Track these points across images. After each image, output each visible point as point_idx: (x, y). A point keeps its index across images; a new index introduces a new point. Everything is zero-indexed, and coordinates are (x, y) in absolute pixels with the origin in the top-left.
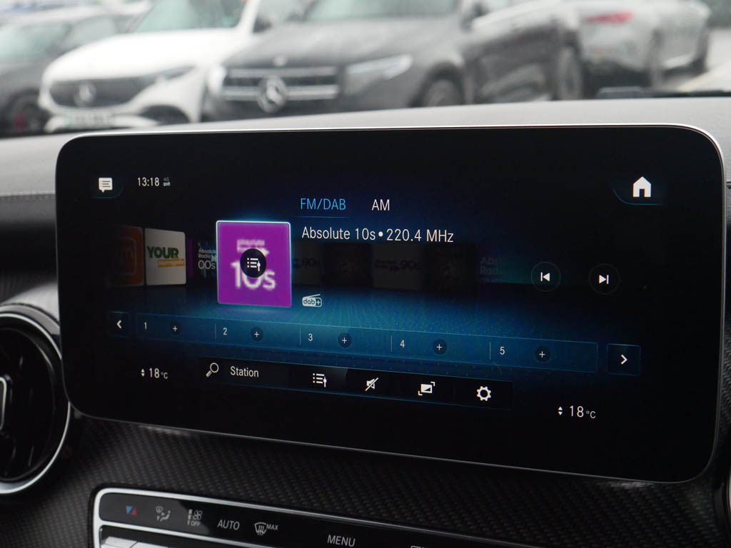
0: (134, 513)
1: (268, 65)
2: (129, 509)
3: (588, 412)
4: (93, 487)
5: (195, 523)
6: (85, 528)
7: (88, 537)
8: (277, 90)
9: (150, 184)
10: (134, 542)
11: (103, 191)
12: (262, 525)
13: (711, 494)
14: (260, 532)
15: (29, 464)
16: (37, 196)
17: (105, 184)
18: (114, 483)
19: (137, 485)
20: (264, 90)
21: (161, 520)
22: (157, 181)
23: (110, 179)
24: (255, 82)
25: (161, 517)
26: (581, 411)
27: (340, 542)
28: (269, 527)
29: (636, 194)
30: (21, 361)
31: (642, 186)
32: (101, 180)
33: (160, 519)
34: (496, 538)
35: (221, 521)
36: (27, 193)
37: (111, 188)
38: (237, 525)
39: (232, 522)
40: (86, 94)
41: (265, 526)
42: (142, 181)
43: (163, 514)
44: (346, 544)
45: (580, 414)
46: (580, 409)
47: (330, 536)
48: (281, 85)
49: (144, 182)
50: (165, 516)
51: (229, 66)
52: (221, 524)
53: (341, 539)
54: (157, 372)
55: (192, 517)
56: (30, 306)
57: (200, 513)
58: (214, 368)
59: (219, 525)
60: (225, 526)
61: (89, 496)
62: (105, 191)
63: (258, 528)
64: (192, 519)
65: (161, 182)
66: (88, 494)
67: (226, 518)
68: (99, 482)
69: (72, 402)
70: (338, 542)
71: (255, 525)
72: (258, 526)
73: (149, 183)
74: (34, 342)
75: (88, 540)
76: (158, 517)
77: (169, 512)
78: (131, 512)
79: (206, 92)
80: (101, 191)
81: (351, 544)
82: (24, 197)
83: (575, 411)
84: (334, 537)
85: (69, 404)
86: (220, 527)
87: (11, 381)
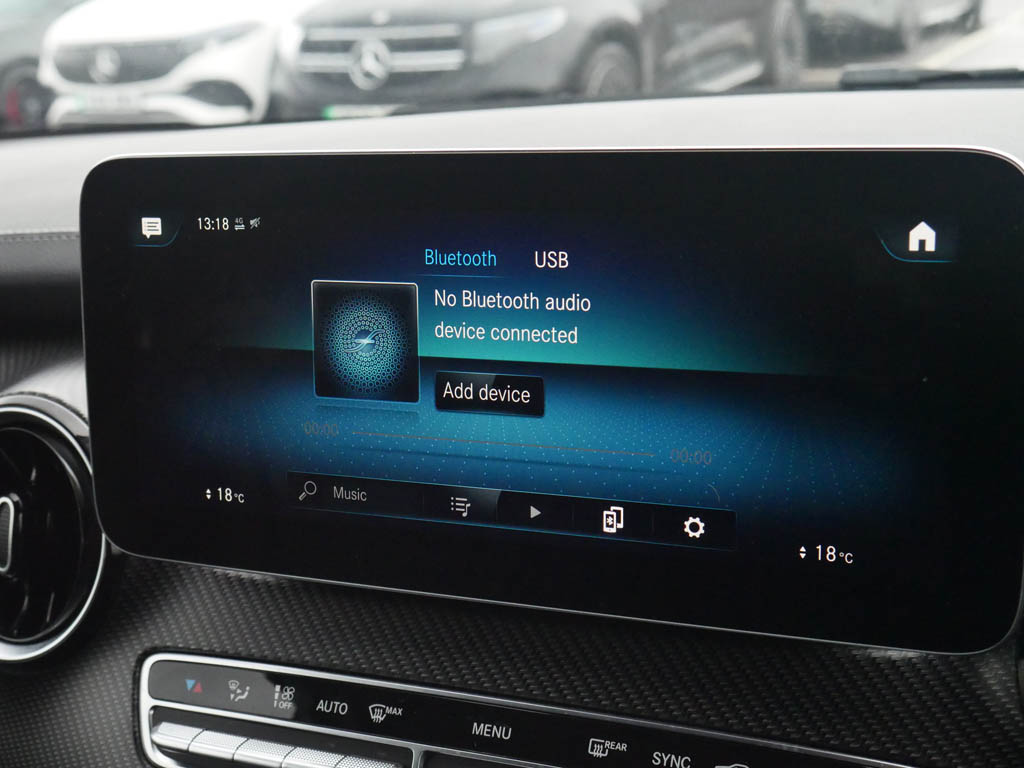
0: (198, 689)
1: (364, 23)
2: (190, 683)
3: (841, 554)
4: (140, 652)
5: (285, 705)
6: (129, 709)
7: (133, 721)
8: (377, 58)
9: (216, 227)
10: (199, 730)
11: (148, 237)
12: (381, 708)
13: (1013, 669)
14: (377, 717)
15: (48, 619)
16: (51, 235)
17: (151, 226)
18: (168, 647)
19: (201, 650)
20: (359, 58)
21: (236, 700)
22: (226, 223)
23: (159, 220)
24: (346, 47)
25: (236, 695)
26: (831, 553)
27: (490, 733)
28: (389, 710)
29: (914, 246)
30: (34, 474)
31: (923, 236)
32: (145, 221)
33: (235, 698)
34: (709, 729)
35: (322, 701)
36: (36, 231)
37: (159, 233)
38: (344, 707)
39: (337, 703)
40: (106, 65)
41: (384, 710)
42: (204, 223)
43: (239, 691)
44: (499, 736)
45: (831, 557)
46: (831, 550)
47: (475, 724)
48: (383, 50)
49: (207, 224)
50: (242, 694)
51: (308, 24)
52: (321, 706)
53: (491, 728)
54: (229, 493)
55: (280, 696)
56: (45, 396)
57: (291, 690)
58: (310, 489)
59: (319, 707)
60: (328, 708)
61: (133, 664)
62: (151, 236)
63: (374, 713)
64: (280, 699)
65: (232, 224)
66: (133, 661)
67: (329, 698)
68: (148, 645)
69: (107, 534)
70: (487, 733)
71: (370, 708)
72: (373, 709)
73: (215, 225)
74: (52, 448)
75: (134, 727)
76: (232, 696)
77: (248, 688)
78: (194, 687)
79: (276, 61)
80: (145, 236)
81: (506, 735)
82: (32, 236)
83: (824, 552)
84: (482, 725)
85: (104, 536)
86: (320, 709)
87: (20, 502)
